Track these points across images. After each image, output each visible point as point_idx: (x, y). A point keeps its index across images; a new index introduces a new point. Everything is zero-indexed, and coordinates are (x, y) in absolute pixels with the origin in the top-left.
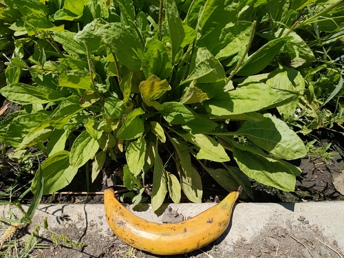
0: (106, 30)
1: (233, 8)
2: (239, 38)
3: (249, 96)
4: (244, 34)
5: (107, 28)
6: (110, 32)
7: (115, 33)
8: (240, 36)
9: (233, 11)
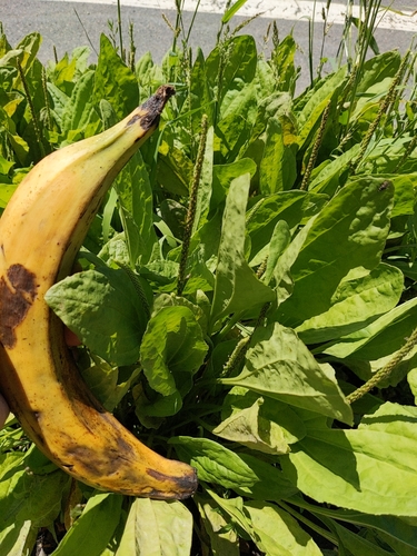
0: (70, 292)
1: (371, 237)
2: (363, 297)
3: (394, 455)
4: (375, 290)
5: (74, 286)
6: (80, 295)
7: (91, 296)
8: (366, 293)
9: (369, 245)
